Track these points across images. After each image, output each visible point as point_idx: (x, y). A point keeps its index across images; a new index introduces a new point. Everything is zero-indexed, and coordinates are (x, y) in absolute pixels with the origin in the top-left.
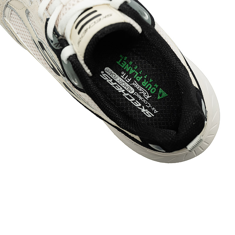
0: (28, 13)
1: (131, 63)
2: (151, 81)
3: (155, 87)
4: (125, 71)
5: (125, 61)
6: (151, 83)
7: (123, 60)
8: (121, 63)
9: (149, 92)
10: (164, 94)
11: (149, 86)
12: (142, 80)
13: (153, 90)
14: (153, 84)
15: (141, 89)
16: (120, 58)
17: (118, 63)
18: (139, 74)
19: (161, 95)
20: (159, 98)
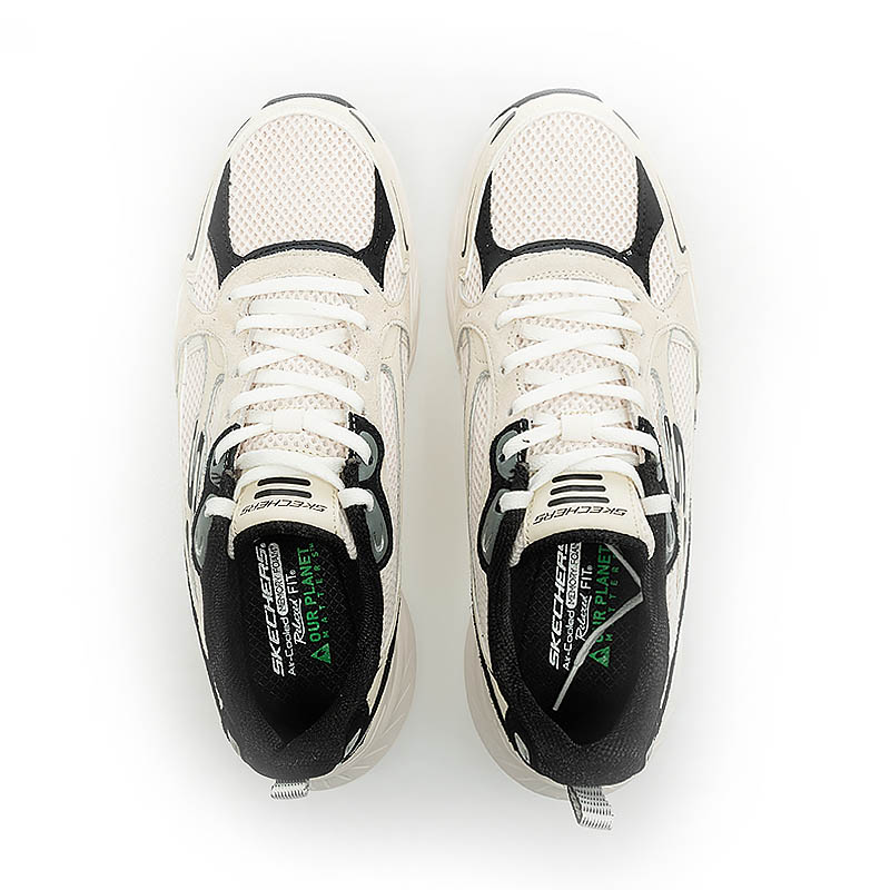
0: (220, 381)
1: (317, 568)
2: (324, 620)
3: (322, 635)
4: (299, 572)
5: (311, 557)
6: (321, 624)
7: (309, 553)
8: (302, 555)
9: (308, 633)
10: (327, 658)
11: (315, 626)
12: (313, 608)
13: (316, 637)
14: (323, 627)
15: (299, 620)
16: (308, 547)
17: (299, 552)
18: (316, 594)
19: (319, 655)
20: (314, 655)
